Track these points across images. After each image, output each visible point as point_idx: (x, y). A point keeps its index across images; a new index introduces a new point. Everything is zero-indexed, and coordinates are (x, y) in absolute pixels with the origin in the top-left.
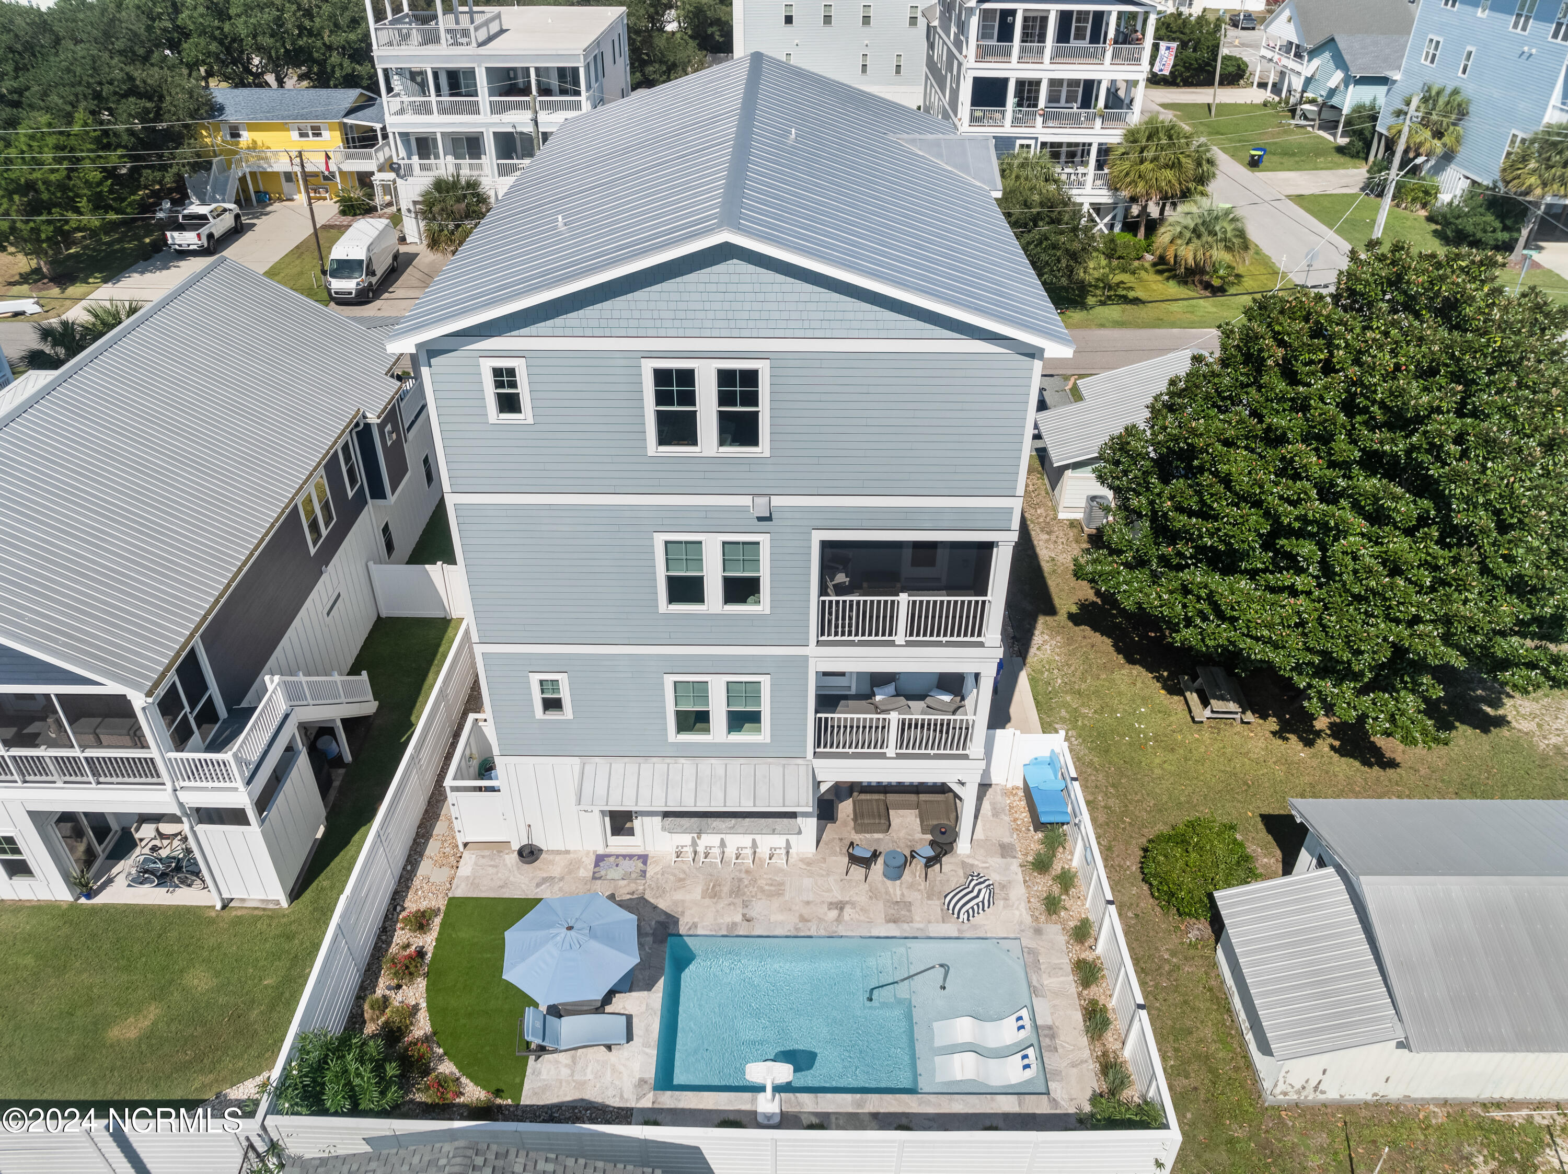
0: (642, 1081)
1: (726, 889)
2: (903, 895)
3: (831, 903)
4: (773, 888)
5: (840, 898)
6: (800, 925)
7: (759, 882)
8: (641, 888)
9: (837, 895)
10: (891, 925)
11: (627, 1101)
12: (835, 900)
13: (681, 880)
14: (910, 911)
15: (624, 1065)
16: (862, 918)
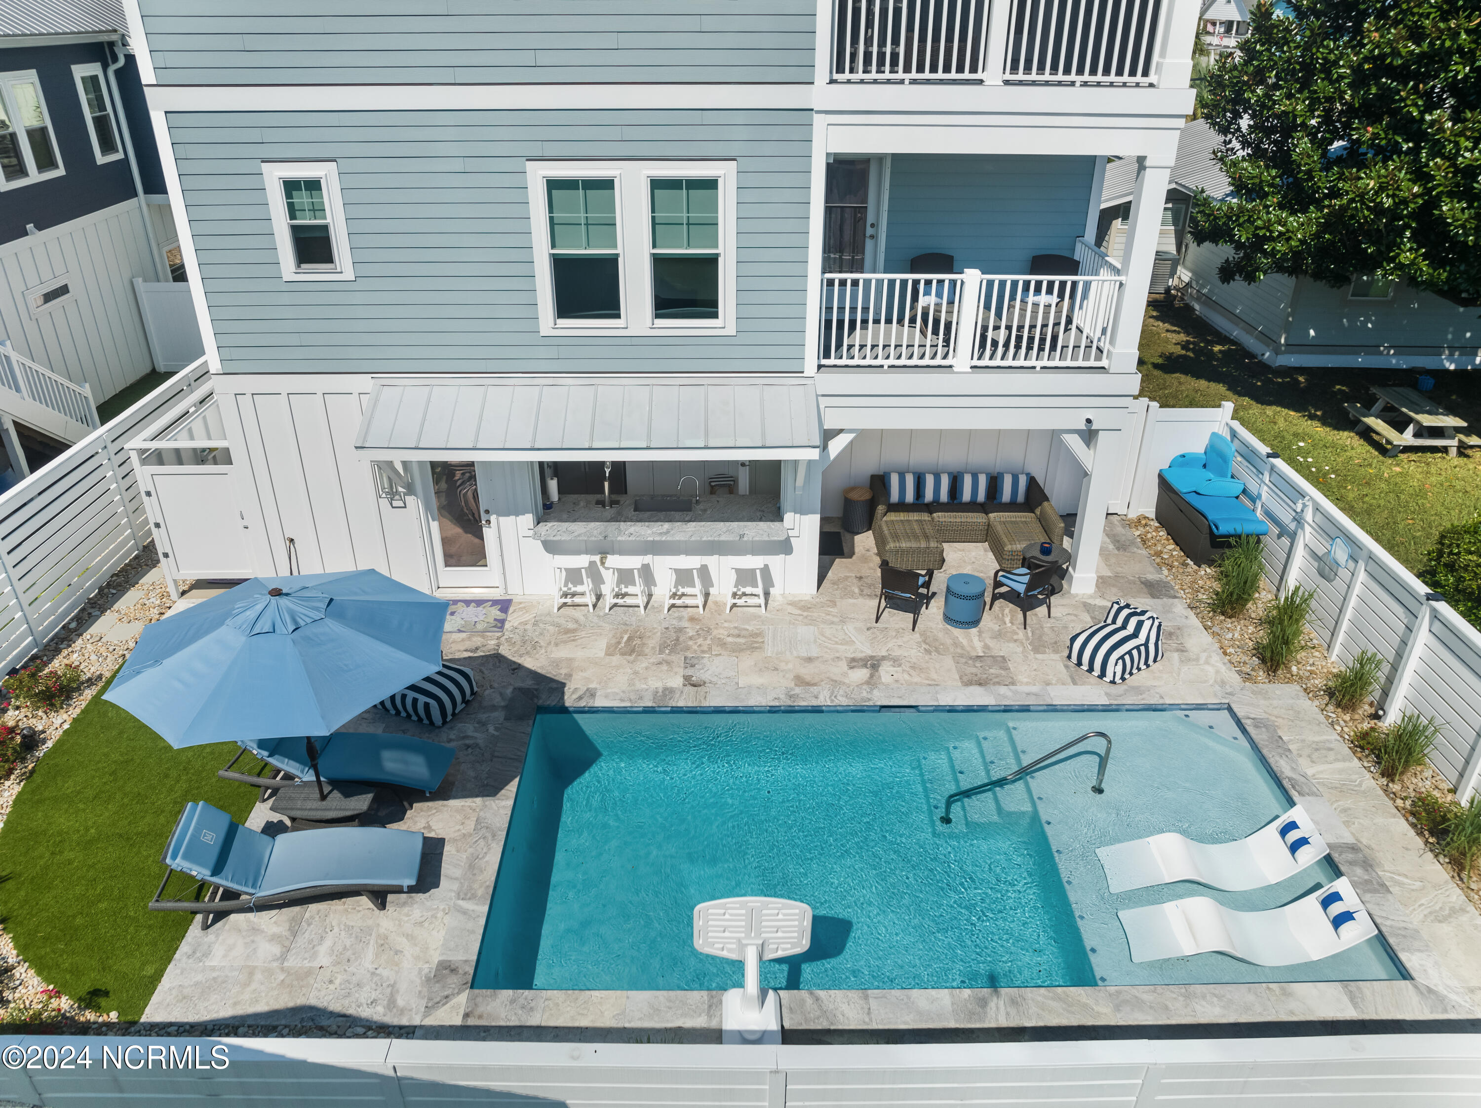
0: (447, 968)
1: (653, 642)
2: (986, 647)
3: (853, 660)
4: (742, 640)
5: (869, 652)
6: (797, 690)
7: (715, 632)
8: (493, 642)
9: (864, 649)
10: (976, 690)
11: (402, 1012)
12: (859, 655)
13: (567, 631)
14: (1007, 669)
15: (410, 937)
16: (916, 679)
